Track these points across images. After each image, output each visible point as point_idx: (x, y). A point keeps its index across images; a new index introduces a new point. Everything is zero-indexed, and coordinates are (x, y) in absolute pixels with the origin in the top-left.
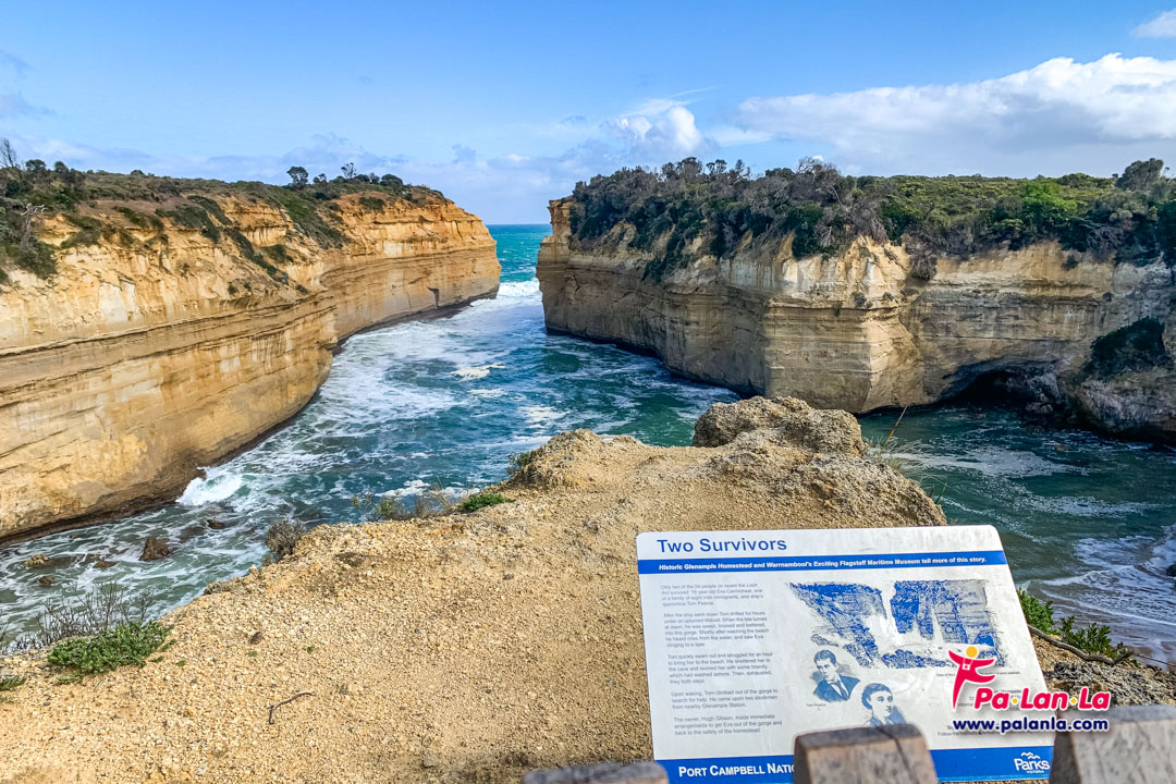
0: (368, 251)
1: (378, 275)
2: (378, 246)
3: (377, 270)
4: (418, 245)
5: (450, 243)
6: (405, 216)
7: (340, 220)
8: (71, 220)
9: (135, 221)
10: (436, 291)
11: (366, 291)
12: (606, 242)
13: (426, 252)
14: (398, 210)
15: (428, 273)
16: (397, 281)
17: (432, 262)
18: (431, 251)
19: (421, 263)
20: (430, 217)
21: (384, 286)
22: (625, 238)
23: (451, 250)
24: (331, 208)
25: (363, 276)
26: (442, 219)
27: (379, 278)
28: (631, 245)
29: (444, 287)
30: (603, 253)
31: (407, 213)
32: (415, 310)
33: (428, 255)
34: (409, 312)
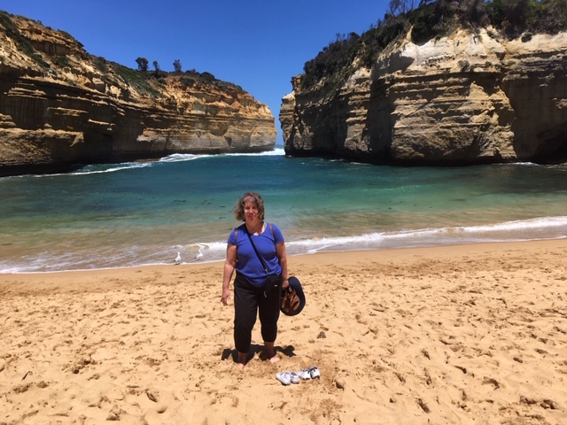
1: (187, 122)
5: (240, 113)
6: (210, 92)
7: (164, 88)
10: (229, 140)
14: (204, 87)
18: (226, 115)
20: (229, 97)
24: (160, 82)
27: (188, 124)
29: (236, 138)
32: (214, 148)
33: (224, 117)
34: (210, 148)
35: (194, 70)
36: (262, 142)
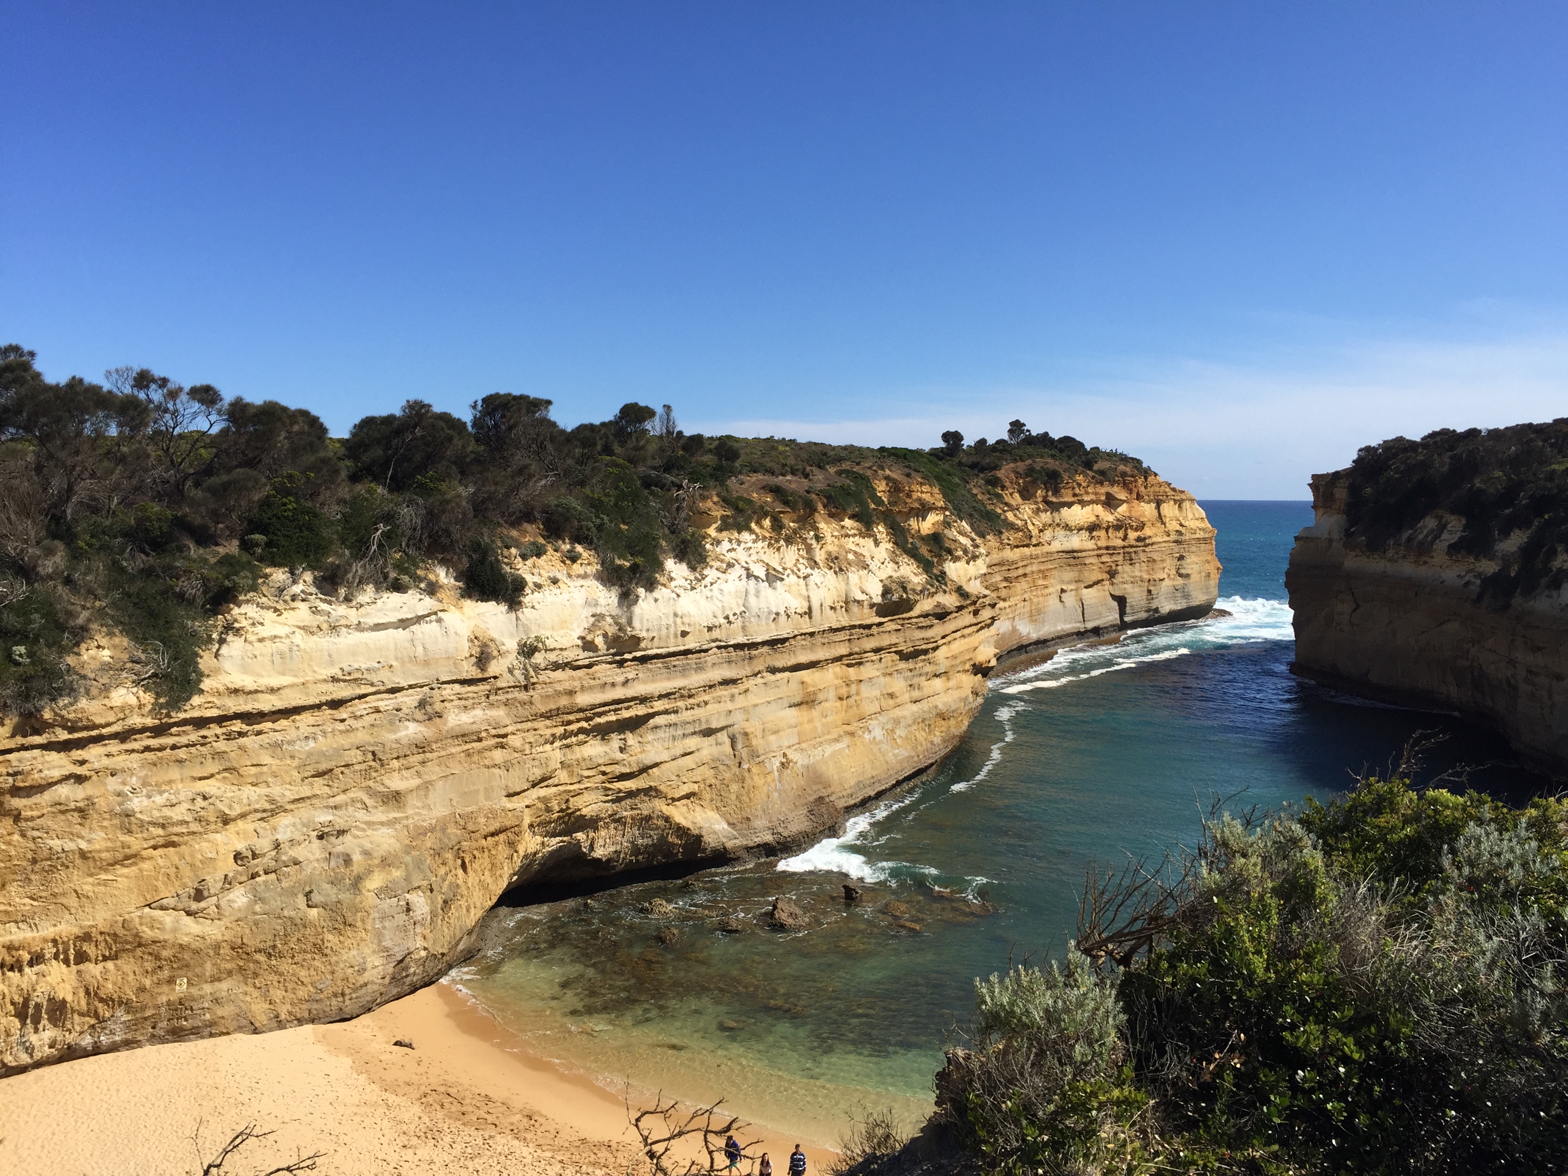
0: (1034, 541)
1: (1044, 574)
2: (1048, 534)
3: (1042, 567)
4: (1102, 533)
5: (1147, 532)
6: (1087, 493)
7: (999, 497)
8: (726, 501)
9: (786, 503)
10: (1121, 601)
11: (1026, 596)
12: (1410, 540)
13: (1111, 544)
14: (1079, 485)
15: (1112, 574)
16: (1069, 583)
17: (1120, 558)
18: (1119, 543)
19: (1105, 559)
20: (1122, 495)
21: (1051, 590)
22: (1445, 536)
23: (1147, 541)
24: (990, 482)
25: (1025, 575)
26: (1139, 497)
27: (1045, 577)
28: (1454, 549)
29: (1136, 597)
30: (1404, 557)
31: (1090, 490)
32: (1090, 625)
33: (1114, 548)
34: (1081, 627)
35: (1046, 434)
36: (1187, 596)
